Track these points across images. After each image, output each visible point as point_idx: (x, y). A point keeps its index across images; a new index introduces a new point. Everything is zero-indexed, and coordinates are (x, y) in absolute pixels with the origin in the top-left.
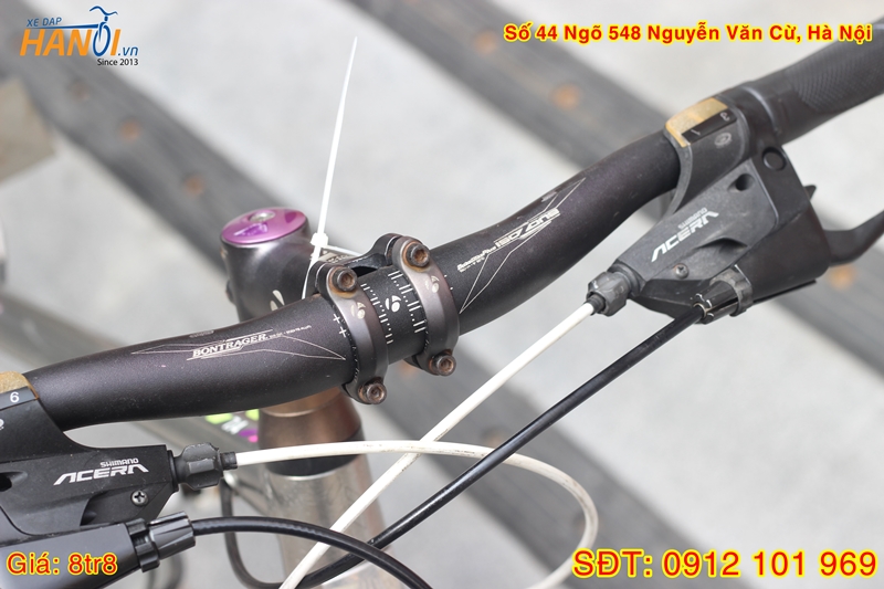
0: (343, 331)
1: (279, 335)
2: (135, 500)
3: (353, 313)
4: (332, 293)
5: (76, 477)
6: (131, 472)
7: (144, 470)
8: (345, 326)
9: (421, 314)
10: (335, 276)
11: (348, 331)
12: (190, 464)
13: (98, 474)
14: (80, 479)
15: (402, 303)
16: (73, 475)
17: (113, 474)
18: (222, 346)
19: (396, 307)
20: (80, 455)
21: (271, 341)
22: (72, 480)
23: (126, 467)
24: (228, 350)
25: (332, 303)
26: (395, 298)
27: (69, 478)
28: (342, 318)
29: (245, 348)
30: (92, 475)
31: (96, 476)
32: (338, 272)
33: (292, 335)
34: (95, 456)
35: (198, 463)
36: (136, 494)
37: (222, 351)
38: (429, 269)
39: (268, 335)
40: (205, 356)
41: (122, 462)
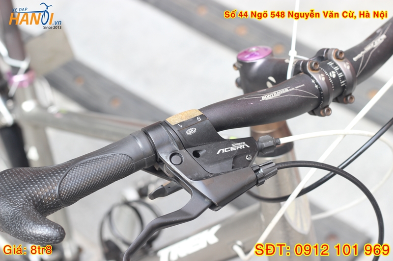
0: (316, 86)
1: (293, 89)
2: (247, 159)
3: (320, 78)
4: (309, 71)
5: (224, 150)
6: (243, 147)
7: (248, 147)
8: (317, 84)
9: (343, 78)
10: (311, 64)
11: (319, 86)
12: (264, 144)
13: (232, 149)
14: (226, 151)
15: (336, 74)
16: (223, 150)
17: (237, 149)
18: (272, 95)
19: (334, 76)
20: (223, 142)
21: (290, 92)
22: (223, 152)
23: (242, 146)
24: (275, 96)
25: (310, 75)
26: (333, 72)
27: (222, 151)
28: (315, 81)
29: (281, 95)
30: (230, 149)
31: (231, 150)
32: (312, 62)
33: (298, 89)
34: (229, 142)
35: (267, 143)
36: (247, 156)
37: (273, 96)
38: (344, 60)
39: (289, 89)
40: (267, 99)
41: (239, 144)
